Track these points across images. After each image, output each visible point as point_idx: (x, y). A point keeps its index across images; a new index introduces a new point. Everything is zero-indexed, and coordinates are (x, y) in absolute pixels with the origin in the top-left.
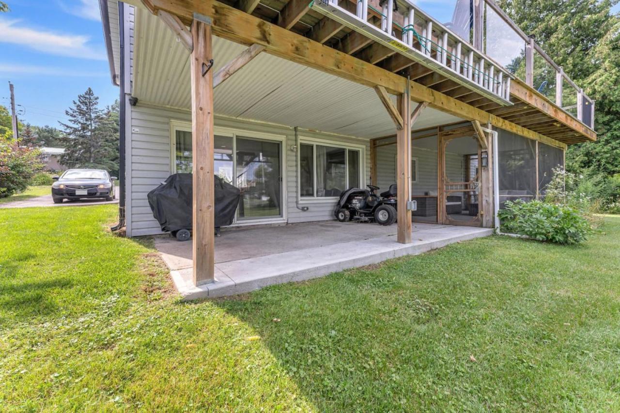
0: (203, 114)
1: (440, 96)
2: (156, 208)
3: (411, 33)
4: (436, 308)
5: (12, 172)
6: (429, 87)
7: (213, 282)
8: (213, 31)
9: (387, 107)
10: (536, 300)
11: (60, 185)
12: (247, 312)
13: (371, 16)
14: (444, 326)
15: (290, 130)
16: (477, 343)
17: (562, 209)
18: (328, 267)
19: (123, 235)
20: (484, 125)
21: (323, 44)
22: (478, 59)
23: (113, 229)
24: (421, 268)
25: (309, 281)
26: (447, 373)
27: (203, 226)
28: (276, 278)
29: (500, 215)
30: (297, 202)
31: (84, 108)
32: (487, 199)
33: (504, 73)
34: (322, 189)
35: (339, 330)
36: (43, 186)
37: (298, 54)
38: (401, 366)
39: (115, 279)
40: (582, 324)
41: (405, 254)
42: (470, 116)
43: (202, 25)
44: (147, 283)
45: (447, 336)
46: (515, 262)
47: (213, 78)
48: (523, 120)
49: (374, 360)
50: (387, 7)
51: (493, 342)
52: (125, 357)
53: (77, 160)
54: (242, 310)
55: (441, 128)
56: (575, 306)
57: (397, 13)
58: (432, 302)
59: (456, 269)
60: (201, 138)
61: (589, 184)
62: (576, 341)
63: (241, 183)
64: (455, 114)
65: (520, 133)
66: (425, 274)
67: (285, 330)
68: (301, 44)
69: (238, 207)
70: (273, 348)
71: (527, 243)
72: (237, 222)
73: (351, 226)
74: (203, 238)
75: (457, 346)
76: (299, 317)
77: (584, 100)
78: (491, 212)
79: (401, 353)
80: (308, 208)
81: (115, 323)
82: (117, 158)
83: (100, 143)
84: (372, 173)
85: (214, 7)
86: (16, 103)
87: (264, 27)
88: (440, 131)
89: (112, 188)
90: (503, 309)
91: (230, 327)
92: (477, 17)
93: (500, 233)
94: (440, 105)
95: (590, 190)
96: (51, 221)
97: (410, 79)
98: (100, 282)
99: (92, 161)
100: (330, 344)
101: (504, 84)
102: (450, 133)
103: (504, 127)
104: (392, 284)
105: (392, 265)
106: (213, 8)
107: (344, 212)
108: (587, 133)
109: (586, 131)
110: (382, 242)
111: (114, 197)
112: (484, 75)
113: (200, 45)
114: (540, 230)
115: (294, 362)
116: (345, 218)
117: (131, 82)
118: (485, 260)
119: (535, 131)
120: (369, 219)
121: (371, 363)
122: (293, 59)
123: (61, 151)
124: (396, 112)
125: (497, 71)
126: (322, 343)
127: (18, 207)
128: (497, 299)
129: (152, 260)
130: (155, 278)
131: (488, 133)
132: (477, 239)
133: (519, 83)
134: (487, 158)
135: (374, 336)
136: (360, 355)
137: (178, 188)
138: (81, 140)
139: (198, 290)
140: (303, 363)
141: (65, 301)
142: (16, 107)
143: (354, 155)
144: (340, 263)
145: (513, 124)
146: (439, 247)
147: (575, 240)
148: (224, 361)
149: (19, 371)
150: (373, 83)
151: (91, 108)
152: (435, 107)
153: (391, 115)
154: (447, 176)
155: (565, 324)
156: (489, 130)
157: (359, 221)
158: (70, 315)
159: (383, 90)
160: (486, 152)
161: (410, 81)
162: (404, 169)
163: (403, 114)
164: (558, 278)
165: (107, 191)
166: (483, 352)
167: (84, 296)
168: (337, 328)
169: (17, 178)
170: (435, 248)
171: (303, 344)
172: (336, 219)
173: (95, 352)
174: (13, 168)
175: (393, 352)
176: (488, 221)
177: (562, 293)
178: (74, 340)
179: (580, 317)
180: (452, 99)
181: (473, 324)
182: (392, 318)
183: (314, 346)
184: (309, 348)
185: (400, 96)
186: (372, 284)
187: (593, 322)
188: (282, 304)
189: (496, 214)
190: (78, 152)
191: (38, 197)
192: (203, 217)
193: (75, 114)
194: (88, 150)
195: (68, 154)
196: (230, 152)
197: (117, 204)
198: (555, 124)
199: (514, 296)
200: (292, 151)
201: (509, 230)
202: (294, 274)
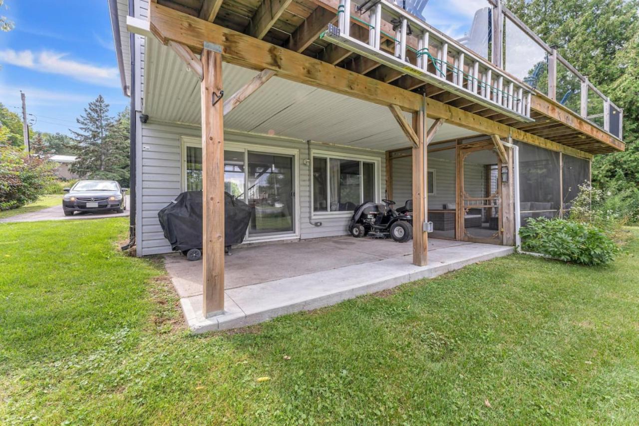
0: (213, 143)
1: (458, 112)
2: (166, 227)
3: (426, 56)
4: (451, 343)
5: (24, 184)
6: (446, 103)
7: (223, 313)
8: (223, 58)
9: (402, 125)
10: (556, 333)
11: (72, 197)
12: (256, 348)
13: (384, 40)
14: (459, 364)
15: (303, 143)
16: (493, 386)
17: (587, 228)
18: (341, 294)
19: (133, 254)
20: (504, 139)
21: (336, 65)
22: (496, 77)
23: (124, 248)
24: (437, 295)
25: (321, 309)
26: (461, 421)
27: (213, 256)
28: (287, 307)
29: (521, 233)
30: (310, 218)
31: (95, 115)
32: (508, 216)
33: (523, 89)
34: (336, 202)
35: (350, 370)
36: (54, 195)
37: (310, 78)
38: (413, 412)
39: (125, 309)
40: (604, 363)
41: (420, 277)
42: (489, 131)
43: (213, 54)
44: (157, 314)
45: (461, 376)
46: (536, 287)
47: (223, 106)
48: (546, 132)
49: (385, 405)
50: (400, 32)
51: (510, 383)
52: (134, 401)
53: (88, 168)
54: (251, 345)
55: (459, 141)
56: (598, 341)
57: (411, 36)
58: (447, 335)
59: (473, 297)
60: (211, 168)
61: (617, 199)
62: (596, 384)
63: (253, 195)
64: (473, 129)
65: (543, 146)
66: (442, 301)
67: (295, 370)
68: (314, 66)
69: (250, 224)
70: (283, 390)
71: (550, 264)
72: (248, 239)
73: (365, 242)
74: (213, 270)
75: (472, 388)
76: (310, 354)
77: (612, 109)
78: (512, 230)
79: (414, 397)
80: (321, 224)
81: (124, 361)
82: (127, 166)
83: (110, 151)
84: (387, 186)
85: (225, 35)
86: (27, 112)
87: (275, 52)
88: (458, 144)
89: (122, 200)
90: (521, 344)
91: (239, 365)
92: (495, 32)
93: (521, 252)
94: (458, 121)
95: (617, 206)
96: (62, 238)
97: (426, 96)
98: (110, 313)
99: (103, 169)
100: (341, 386)
101: (524, 100)
102: (469, 146)
103: (525, 140)
104: (407, 314)
105: (406, 291)
106: (223, 35)
107: (359, 228)
108: (615, 144)
109: (614, 142)
110: (397, 264)
111: (125, 209)
112: (503, 93)
113: (210, 74)
114: (565, 251)
115: (304, 407)
116: (360, 233)
117: (142, 99)
118: (504, 285)
119: (559, 142)
120: (385, 235)
121: (382, 409)
122: (304, 82)
123: (72, 159)
124: (411, 131)
125: (517, 88)
126: (332, 385)
127: (29, 220)
128: (515, 332)
129: (162, 284)
130: (165, 306)
131: (508, 148)
132: (497, 258)
133: (540, 97)
134: (508, 173)
135: (386, 376)
136: (371, 399)
137: (189, 206)
138: (92, 148)
139: (208, 322)
140: (312, 409)
141: (75, 336)
142: (28, 116)
143: (369, 167)
144: (353, 290)
145: (535, 137)
146: (456, 269)
147: (601, 261)
148: (233, 405)
149: (31, 418)
150: (387, 102)
151: (102, 116)
152: (452, 123)
153: (406, 133)
154: (465, 190)
155: (586, 362)
156: (509, 145)
157: (374, 237)
158: (80, 352)
159: (397, 109)
160: (507, 168)
161: (426, 98)
162: (419, 189)
163: (418, 131)
164: (581, 307)
165: (117, 203)
166: (498, 396)
167: (94, 330)
168: (348, 367)
169: (28, 190)
170: (452, 270)
171: (313, 386)
172: (350, 234)
173: (104, 396)
174: (25, 180)
175: (406, 395)
176: (508, 239)
177: (584, 325)
178: (85, 382)
179: (603, 355)
180: (470, 114)
181: (490, 362)
182: (405, 354)
183: (324, 389)
184: (319, 391)
185: (416, 114)
186: (385, 314)
187: (616, 361)
188: (292, 338)
189: (517, 232)
190: (89, 161)
191: (49, 207)
192: (213, 248)
193: (85, 122)
194: (99, 158)
195: (79, 162)
196: (241, 163)
197: (127, 216)
198: (580, 136)
199: (533, 328)
200: (305, 165)
201: (531, 248)
202: (306, 303)
